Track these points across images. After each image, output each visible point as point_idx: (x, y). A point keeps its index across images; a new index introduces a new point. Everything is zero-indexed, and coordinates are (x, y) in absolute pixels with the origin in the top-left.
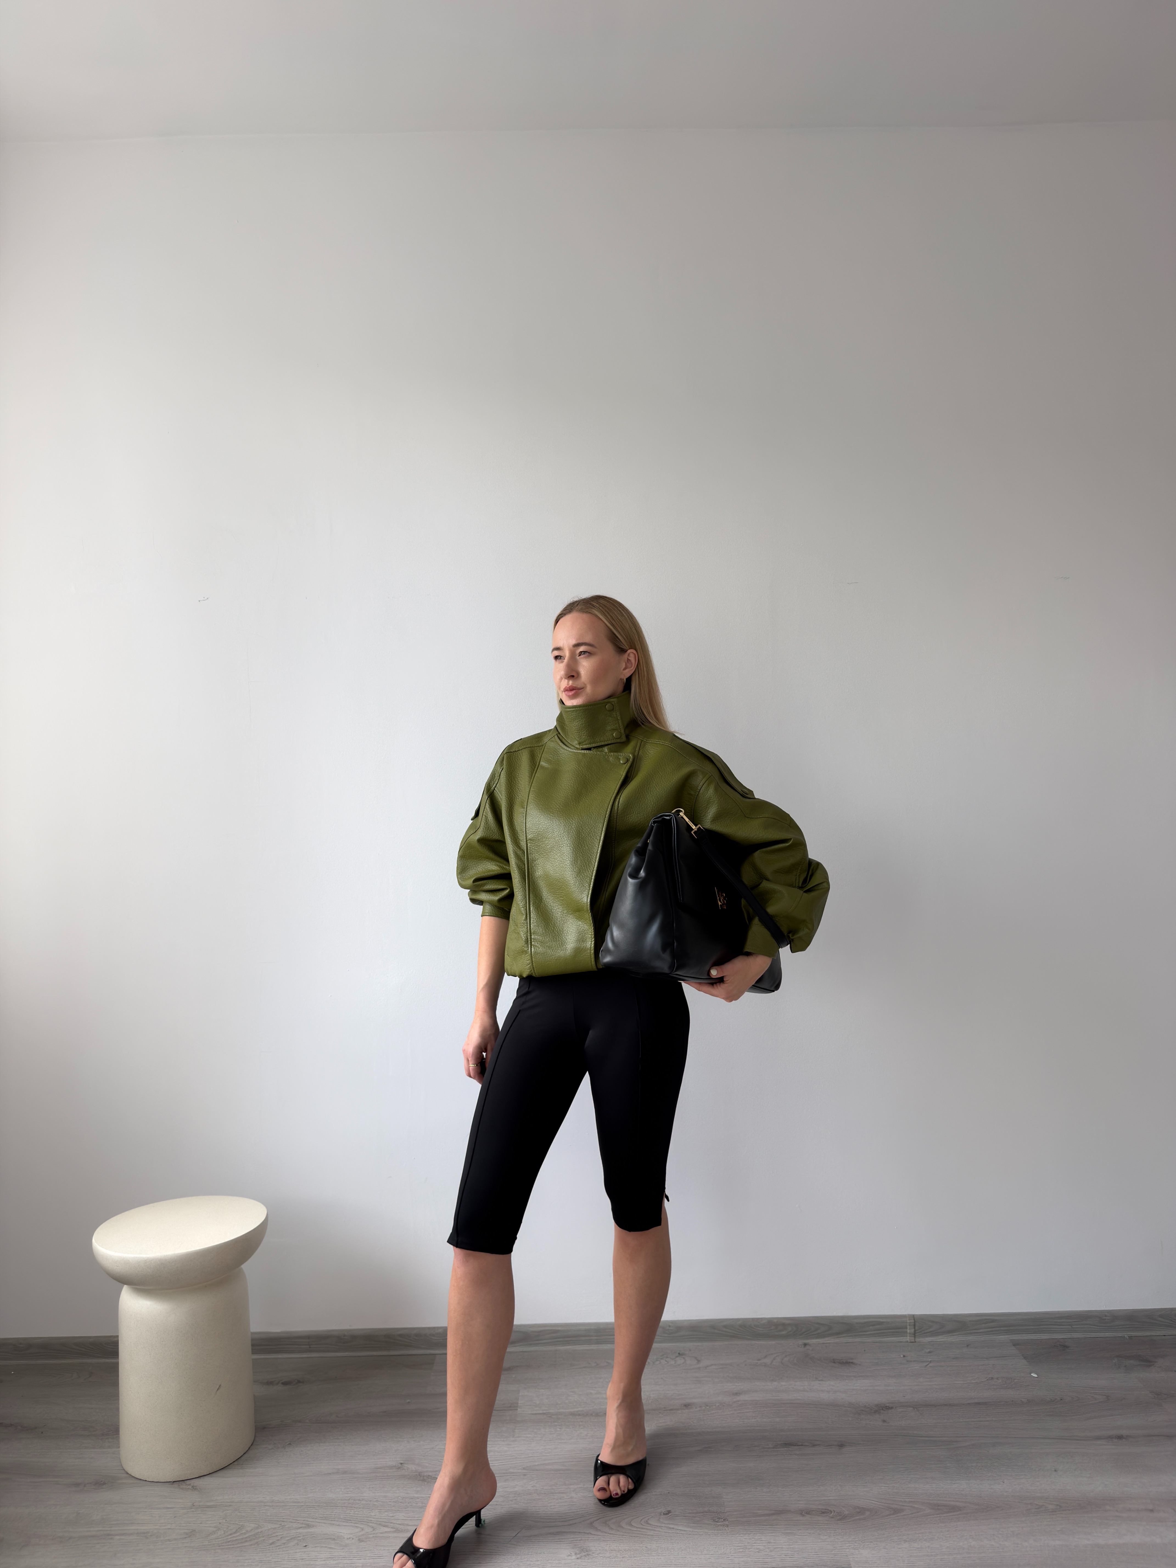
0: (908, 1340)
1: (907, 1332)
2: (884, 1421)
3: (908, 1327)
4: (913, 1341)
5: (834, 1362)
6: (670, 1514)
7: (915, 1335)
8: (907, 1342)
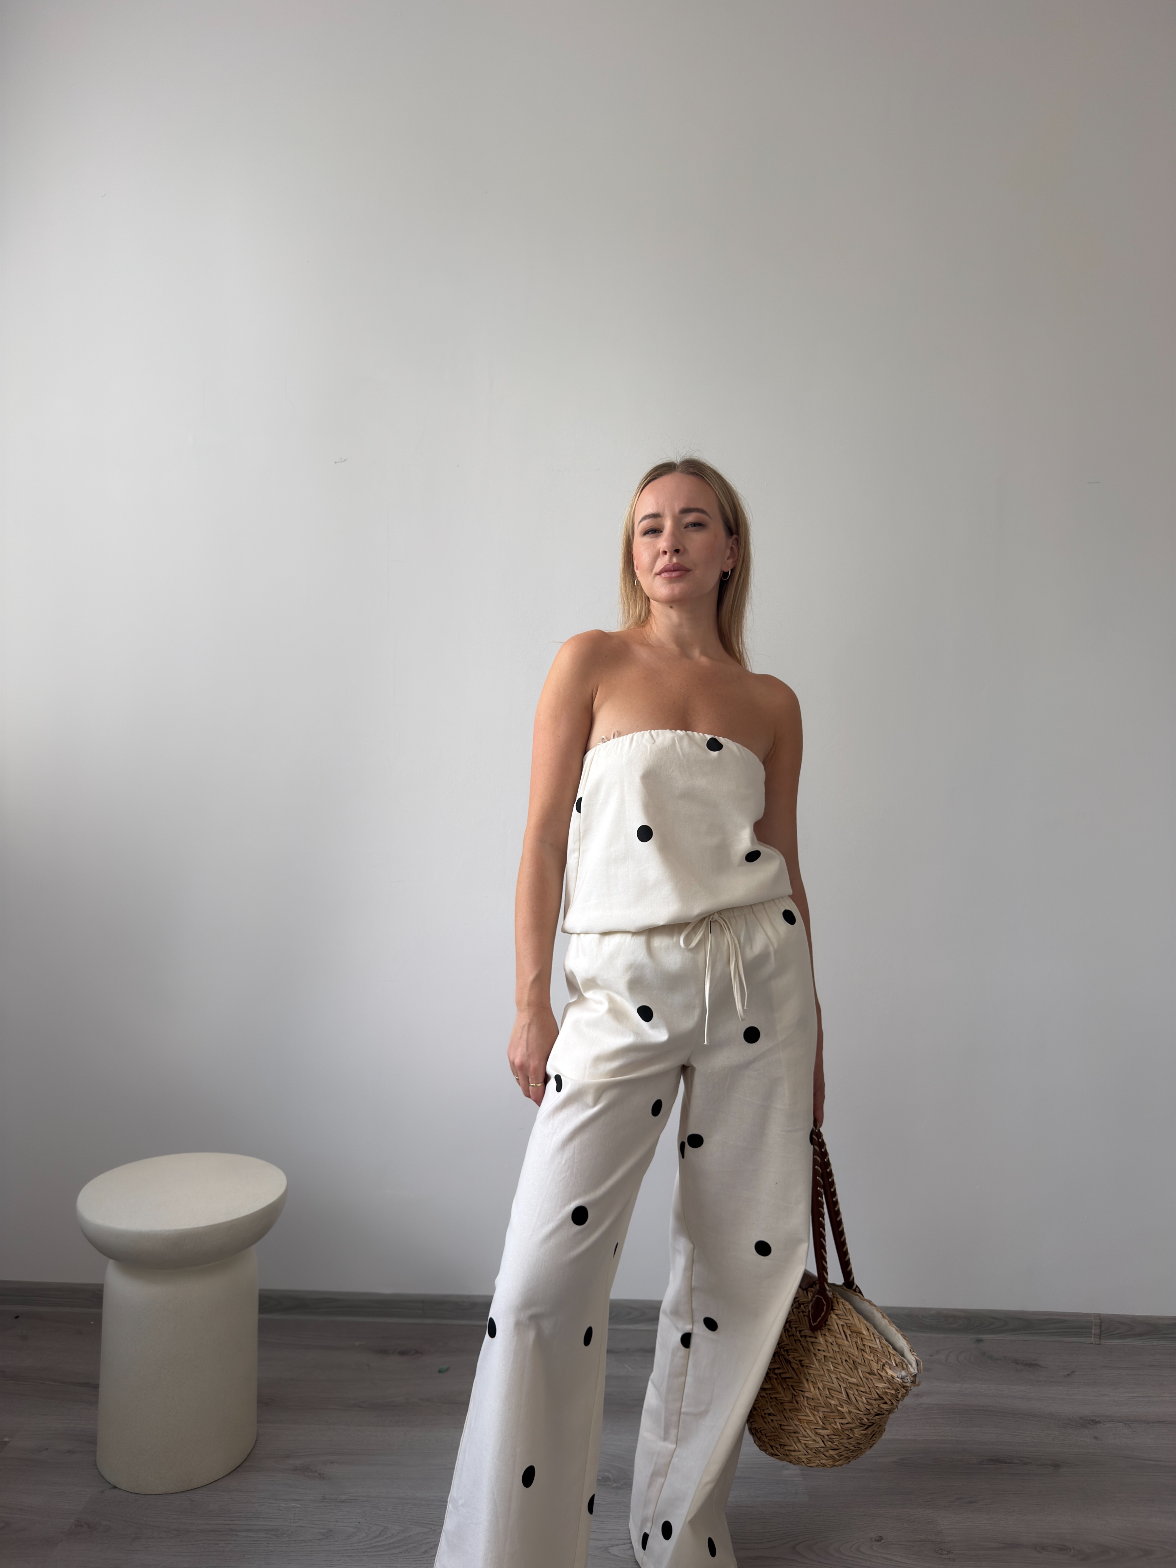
0: (1093, 1341)
1: (1091, 1332)
2: (1096, 1438)
3: (1093, 1327)
4: (1099, 1343)
5: (1017, 1363)
6: (883, 1541)
7: (1100, 1336)
8: (1092, 1343)
